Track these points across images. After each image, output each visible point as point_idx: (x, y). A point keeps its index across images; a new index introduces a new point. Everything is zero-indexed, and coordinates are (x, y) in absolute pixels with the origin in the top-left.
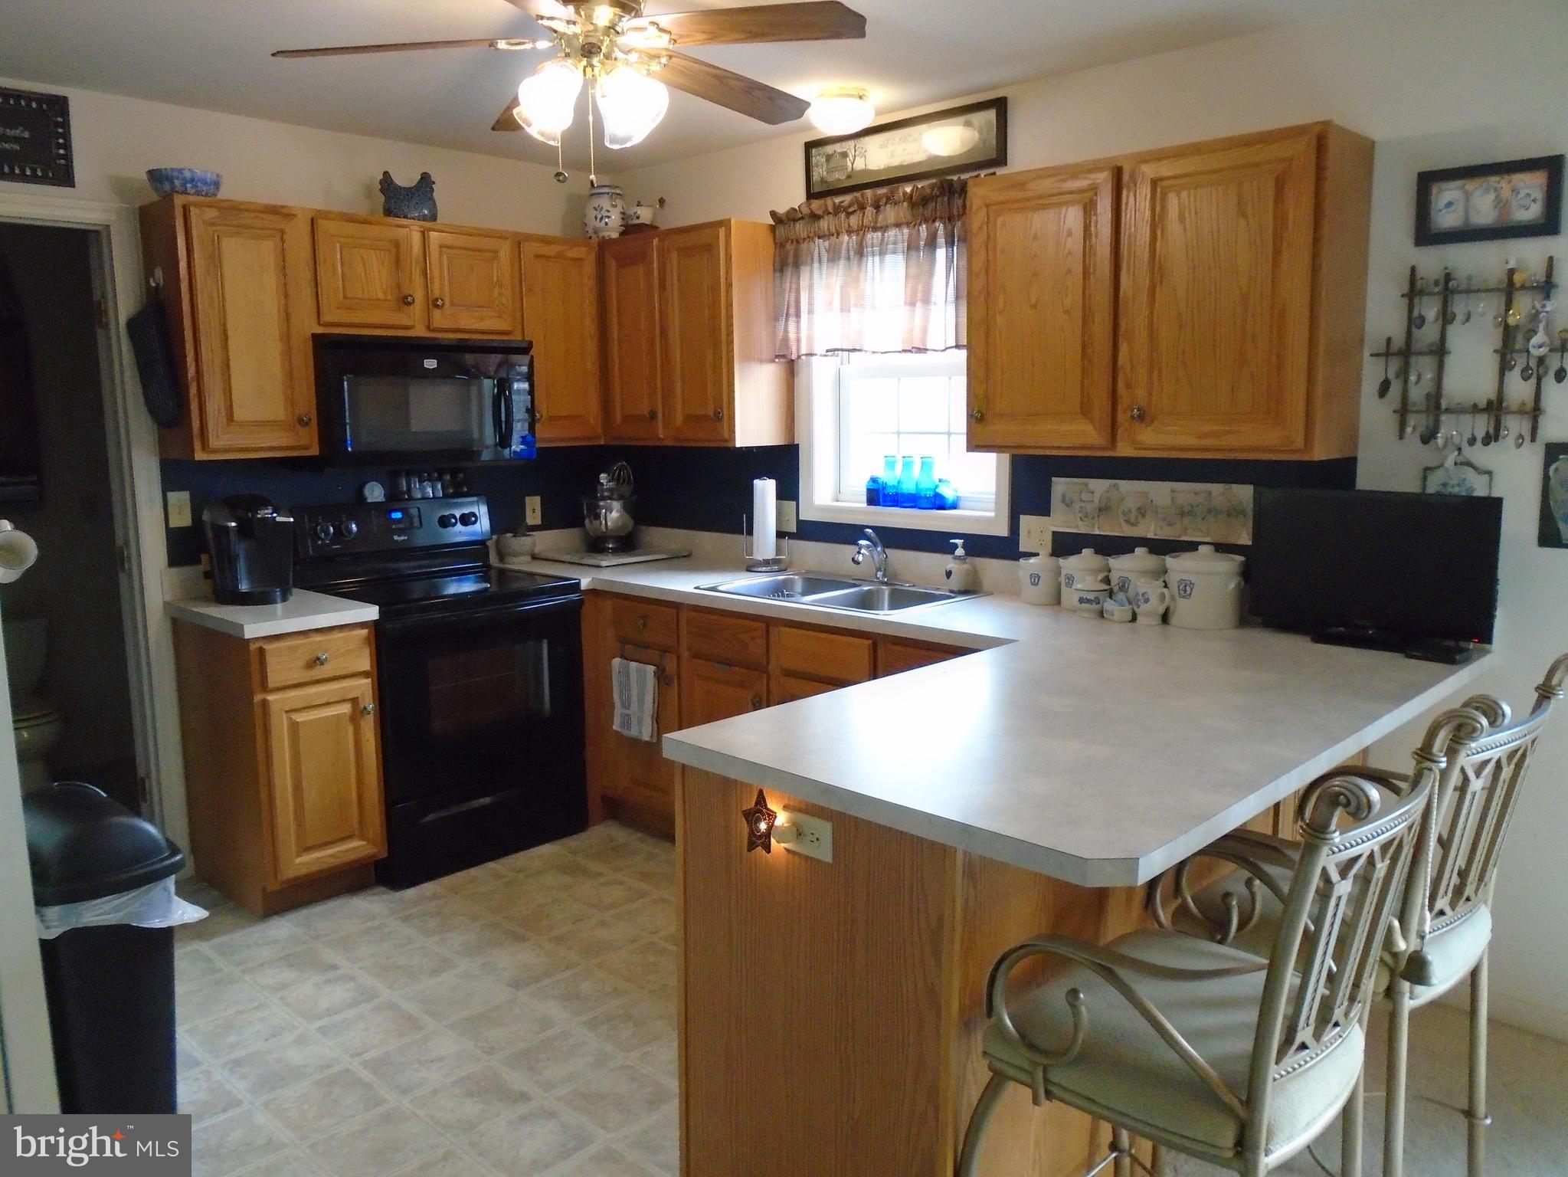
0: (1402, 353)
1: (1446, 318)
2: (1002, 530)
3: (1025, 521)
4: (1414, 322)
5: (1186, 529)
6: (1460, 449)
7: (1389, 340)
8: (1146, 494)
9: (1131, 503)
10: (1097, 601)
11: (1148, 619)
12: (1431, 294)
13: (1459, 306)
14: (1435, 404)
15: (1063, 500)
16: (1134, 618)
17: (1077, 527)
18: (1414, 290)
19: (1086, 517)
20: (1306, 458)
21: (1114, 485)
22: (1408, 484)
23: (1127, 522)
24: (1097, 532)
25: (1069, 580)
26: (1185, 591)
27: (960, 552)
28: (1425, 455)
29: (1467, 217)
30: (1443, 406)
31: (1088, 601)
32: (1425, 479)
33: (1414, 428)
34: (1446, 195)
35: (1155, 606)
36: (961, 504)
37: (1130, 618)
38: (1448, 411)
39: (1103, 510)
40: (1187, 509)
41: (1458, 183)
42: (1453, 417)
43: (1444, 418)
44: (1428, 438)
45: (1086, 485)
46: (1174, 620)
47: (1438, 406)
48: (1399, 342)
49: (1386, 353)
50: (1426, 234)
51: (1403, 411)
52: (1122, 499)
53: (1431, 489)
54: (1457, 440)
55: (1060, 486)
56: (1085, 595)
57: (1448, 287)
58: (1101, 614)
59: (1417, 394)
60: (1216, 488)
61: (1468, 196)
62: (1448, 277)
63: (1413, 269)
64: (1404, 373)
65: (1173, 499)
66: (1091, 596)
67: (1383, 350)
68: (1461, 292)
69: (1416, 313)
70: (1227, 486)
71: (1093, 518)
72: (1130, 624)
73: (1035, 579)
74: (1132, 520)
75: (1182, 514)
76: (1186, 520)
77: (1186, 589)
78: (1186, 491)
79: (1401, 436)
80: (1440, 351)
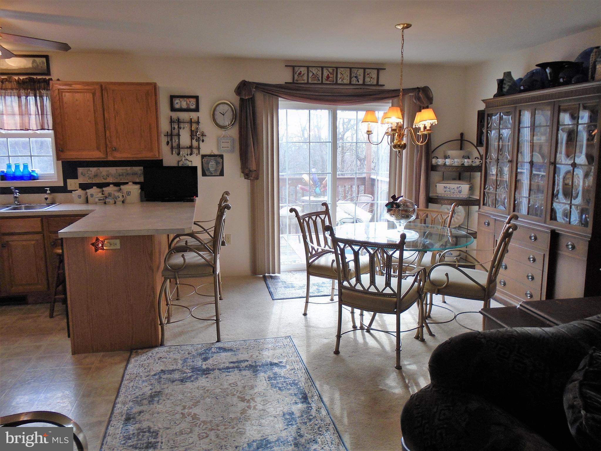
0: (170, 135)
1: (179, 128)
2: (62, 184)
3: (69, 181)
4: (172, 128)
5: (121, 179)
6: (185, 157)
7: (167, 132)
8: (108, 171)
9: (104, 173)
10: (104, 199)
11: (119, 203)
12: (176, 122)
13: (182, 125)
14: (179, 147)
15: (82, 174)
16: (115, 203)
17: (88, 181)
18: (172, 121)
19: (90, 178)
20: (158, 159)
21: (98, 169)
22: (175, 164)
23: (104, 179)
24: (94, 182)
25: (92, 195)
26: (129, 194)
27: (48, 192)
28: (177, 158)
29: (181, 106)
30: (181, 147)
31: (101, 200)
32: (178, 163)
33: (175, 152)
34: (177, 101)
35: (121, 199)
36: (40, 178)
37: (114, 203)
38: (182, 148)
39: (96, 176)
40: (121, 174)
41: (178, 99)
42: (183, 149)
43: (181, 150)
44: (179, 154)
45: (89, 169)
46: (126, 202)
47: (180, 147)
48: (169, 133)
49: (167, 135)
50: (173, 109)
51: (172, 148)
52: (101, 173)
53: (180, 165)
54: (184, 155)
55: (80, 170)
56: (100, 198)
57: (179, 121)
58: (105, 203)
59: (175, 145)
60: (129, 168)
61: (181, 102)
62: (178, 119)
63: (171, 116)
64: (171, 140)
65: (116, 172)
66: (102, 198)
67: (166, 134)
68: (182, 122)
69: (173, 126)
70: (131, 167)
71: (93, 178)
72: (114, 205)
73: (80, 197)
74: (105, 178)
75: (120, 175)
76: (121, 177)
77: (129, 193)
78: (120, 170)
79: (172, 154)
80: (179, 135)
